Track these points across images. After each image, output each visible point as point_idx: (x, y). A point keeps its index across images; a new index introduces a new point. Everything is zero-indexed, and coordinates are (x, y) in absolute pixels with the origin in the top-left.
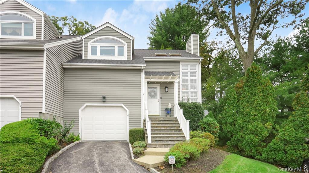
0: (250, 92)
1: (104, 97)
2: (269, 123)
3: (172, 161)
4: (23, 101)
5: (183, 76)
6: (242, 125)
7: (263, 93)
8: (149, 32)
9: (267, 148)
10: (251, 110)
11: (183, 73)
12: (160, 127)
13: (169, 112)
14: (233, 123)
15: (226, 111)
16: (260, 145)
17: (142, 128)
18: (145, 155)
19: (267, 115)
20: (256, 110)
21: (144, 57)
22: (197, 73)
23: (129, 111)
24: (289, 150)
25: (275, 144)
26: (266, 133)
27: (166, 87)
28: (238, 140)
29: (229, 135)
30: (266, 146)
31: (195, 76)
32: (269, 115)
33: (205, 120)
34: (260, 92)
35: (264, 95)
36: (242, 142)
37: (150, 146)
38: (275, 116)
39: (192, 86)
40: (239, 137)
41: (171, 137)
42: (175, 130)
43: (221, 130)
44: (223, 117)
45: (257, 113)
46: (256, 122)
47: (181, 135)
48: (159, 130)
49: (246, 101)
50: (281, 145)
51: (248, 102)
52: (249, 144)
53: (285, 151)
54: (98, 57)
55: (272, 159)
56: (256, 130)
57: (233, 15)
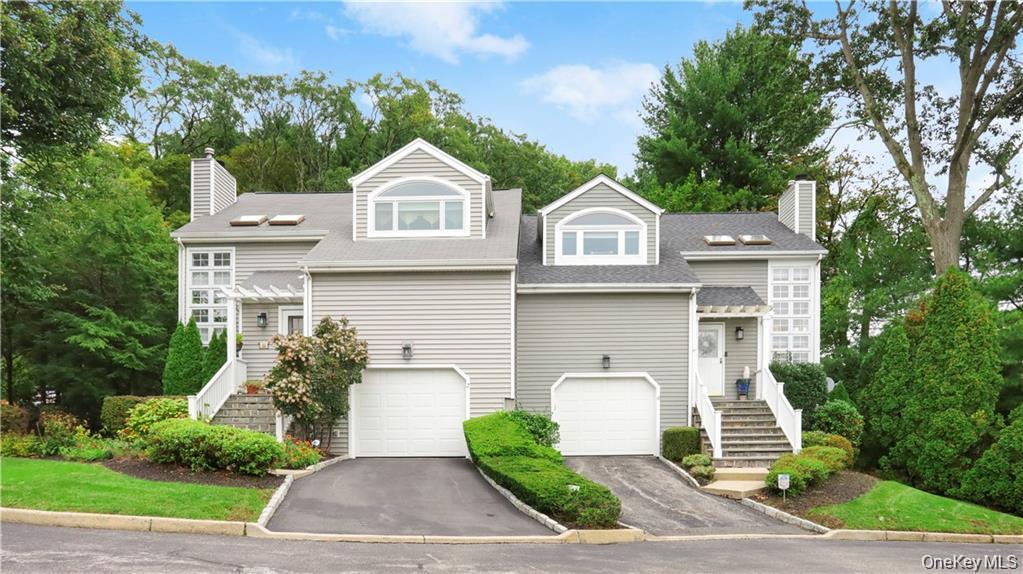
0: (941, 337)
1: (606, 359)
2: (981, 412)
3: (784, 483)
4: (472, 376)
5: (775, 295)
6: (918, 416)
7: (970, 341)
8: (641, 118)
9: (973, 470)
10: (941, 382)
11: (776, 288)
12: (733, 423)
13: (743, 387)
14: (896, 413)
15: (880, 383)
16: (956, 464)
17: (690, 425)
18: (716, 480)
19: (978, 393)
20: (952, 382)
21: (682, 253)
22: (811, 288)
23: (662, 388)
24: (1019, 473)
25: (990, 460)
26: (971, 436)
27: (738, 329)
28: (908, 452)
29: (885, 441)
30: (971, 466)
31: (806, 295)
32: (981, 393)
33: (830, 405)
34: (964, 339)
35: (971, 347)
36: (916, 457)
37: (719, 463)
38: (997, 394)
39: (796, 322)
40: (909, 446)
41: (760, 445)
42: (766, 430)
43: (867, 428)
44: (871, 397)
45: (953, 388)
46: (951, 409)
47: (779, 442)
48: (731, 430)
49: (930, 358)
50: (1003, 461)
51: (935, 361)
52: (932, 460)
53: (1010, 475)
54: (580, 259)
55: (981, 492)
56: (949, 427)
57: (910, 112)
